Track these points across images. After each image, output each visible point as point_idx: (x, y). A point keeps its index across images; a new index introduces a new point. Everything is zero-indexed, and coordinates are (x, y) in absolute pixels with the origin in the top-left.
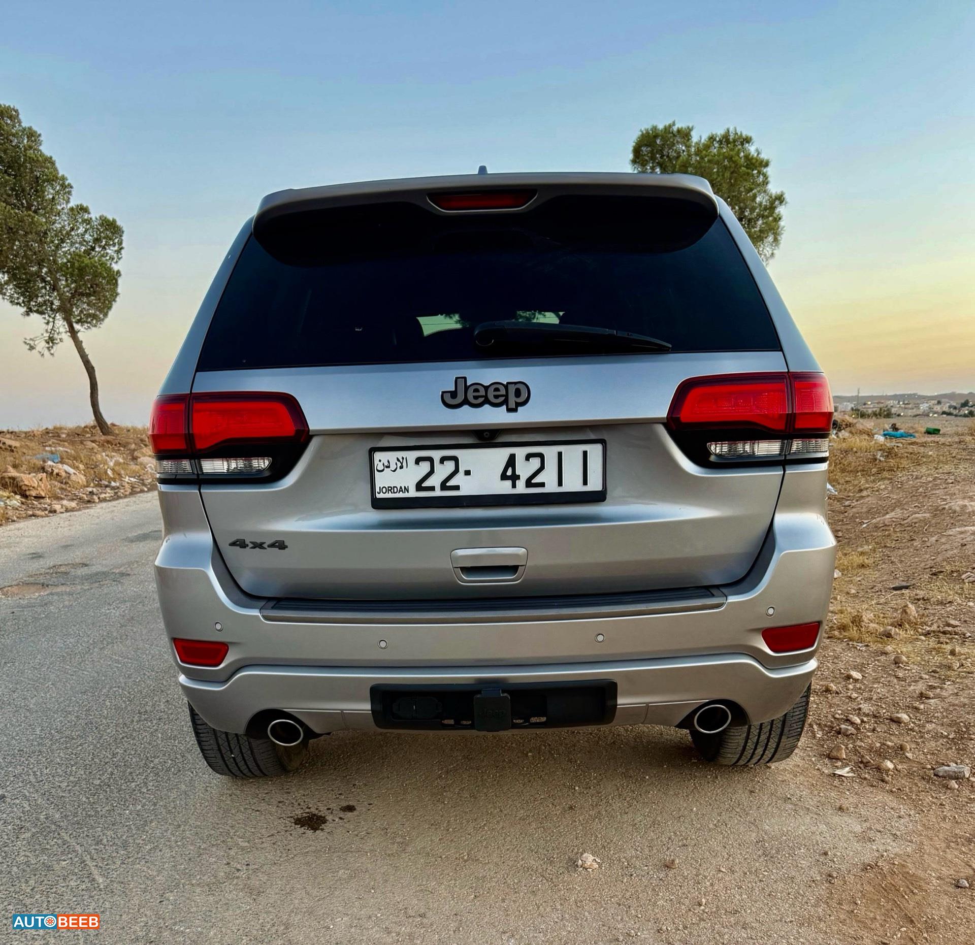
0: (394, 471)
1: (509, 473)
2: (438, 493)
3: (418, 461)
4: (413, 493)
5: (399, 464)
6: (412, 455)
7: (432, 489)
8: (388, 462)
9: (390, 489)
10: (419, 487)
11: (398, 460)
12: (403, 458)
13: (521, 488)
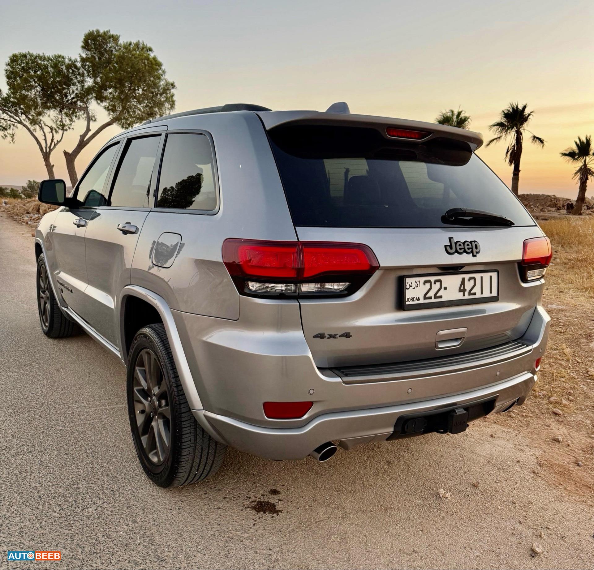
0: (414, 289)
1: (462, 288)
2: (433, 300)
3: (425, 282)
4: (422, 301)
5: (416, 285)
6: (422, 279)
7: (430, 298)
8: (412, 283)
9: (412, 299)
10: (425, 298)
11: (416, 282)
12: (418, 281)
13: (467, 296)
